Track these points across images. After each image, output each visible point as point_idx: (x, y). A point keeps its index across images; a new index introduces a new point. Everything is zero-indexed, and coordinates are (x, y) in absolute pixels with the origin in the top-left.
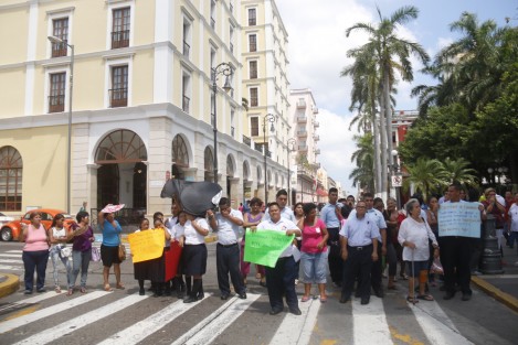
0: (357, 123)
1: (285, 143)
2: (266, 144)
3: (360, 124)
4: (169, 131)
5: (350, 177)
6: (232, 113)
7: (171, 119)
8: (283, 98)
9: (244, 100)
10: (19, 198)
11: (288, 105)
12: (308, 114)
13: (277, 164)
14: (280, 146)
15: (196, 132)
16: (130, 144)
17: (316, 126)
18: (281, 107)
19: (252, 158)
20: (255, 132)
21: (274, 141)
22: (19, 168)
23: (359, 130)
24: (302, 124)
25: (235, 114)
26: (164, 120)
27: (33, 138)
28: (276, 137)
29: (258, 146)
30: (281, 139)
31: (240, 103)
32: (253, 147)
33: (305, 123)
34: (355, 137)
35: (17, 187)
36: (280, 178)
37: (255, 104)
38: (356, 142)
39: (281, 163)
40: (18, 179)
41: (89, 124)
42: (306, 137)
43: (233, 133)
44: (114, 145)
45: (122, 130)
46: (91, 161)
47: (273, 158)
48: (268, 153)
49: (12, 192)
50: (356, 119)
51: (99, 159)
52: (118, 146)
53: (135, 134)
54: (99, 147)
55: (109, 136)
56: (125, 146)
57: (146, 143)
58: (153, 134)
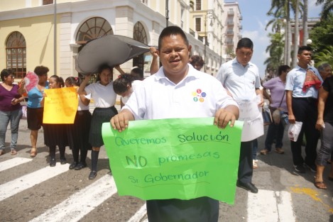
0: (271, 26)
1: (220, 38)
2: (206, 37)
3: (274, 26)
4: (130, 19)
5: (265, 63)
6: (182, 11)
7: (132, 9)
8: (219, 5)
9: (191, 2)
10: (25, 69)
11: (222, 11)
12: (235, 20)
13: (213, 51)
14: (216, 40)
15: (153, 22)
16: (101, 28)
17: (240, 29)
18: (218, 12)
19: (196, 46)
20: (198, 28)
21: (211, 35)
22: (24, 48)
23: (273, 30)
24: (230, 26)
25: (184, 12)
26: (127, 9)
27: (33, 25)
28: (213, 33)
29: (200, 38)
30: (216, 34)
31: (188, 4)
32: (196, 38)
33: (233, 26)
34: (270, 35)
35: (24, 62)
36: (214, 62)
37: (199, 8)
38: (270, 39)
39: (216, 52)
40: (24, 56)
41: (71, 13)
42: (233, 36)
43: (182, 26)
44: (90, 29)
45: (96, 18)
46: (73, 42)
47: (211, 47)
48: (207, 43)
49: (20, 65)
50: (270, 22)
51: (80, 40)
52: (93, 30)
53: (105, 20)
54: (79, 31)
55: (86, 22)
56: (98, 30)
57: (113, 27)
58: (118, 20)
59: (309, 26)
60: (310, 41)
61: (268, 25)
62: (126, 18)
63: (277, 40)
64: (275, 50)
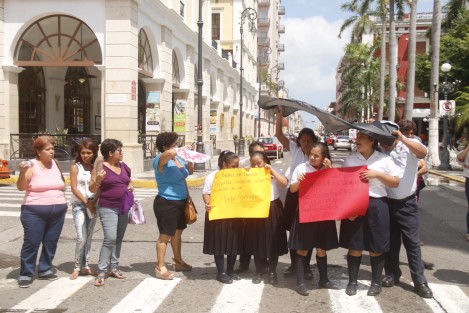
2: (232, 53)
4: (134, 23)
7: (136, 3)
12: (273, 15)
14: (247, 56)
15: (163, 27)
16: (72, 38)
17: (281, 32)
28: (242, 43)
29: (225, 54)
30: (247, 46)
32: (220, 54)
33: (267, 26)
41: (4, 1)
42: (268, 45)
44: (46, 38)
45: (59, 16)
46: (9, 61)
48: (234, 64)
50: (348, 23)
51: (20, 59)
52: (54, 41)
53: (82, 22)
54: (21, 39)
55: (37, 22)
56: (65, 41)
57: (100, 36)
58: (111, 24)
59: (418, 28)
60: (447, 67)
61: (343, 28)
62: (129, 21)
63: (363, 57)
64: (359, 77)
